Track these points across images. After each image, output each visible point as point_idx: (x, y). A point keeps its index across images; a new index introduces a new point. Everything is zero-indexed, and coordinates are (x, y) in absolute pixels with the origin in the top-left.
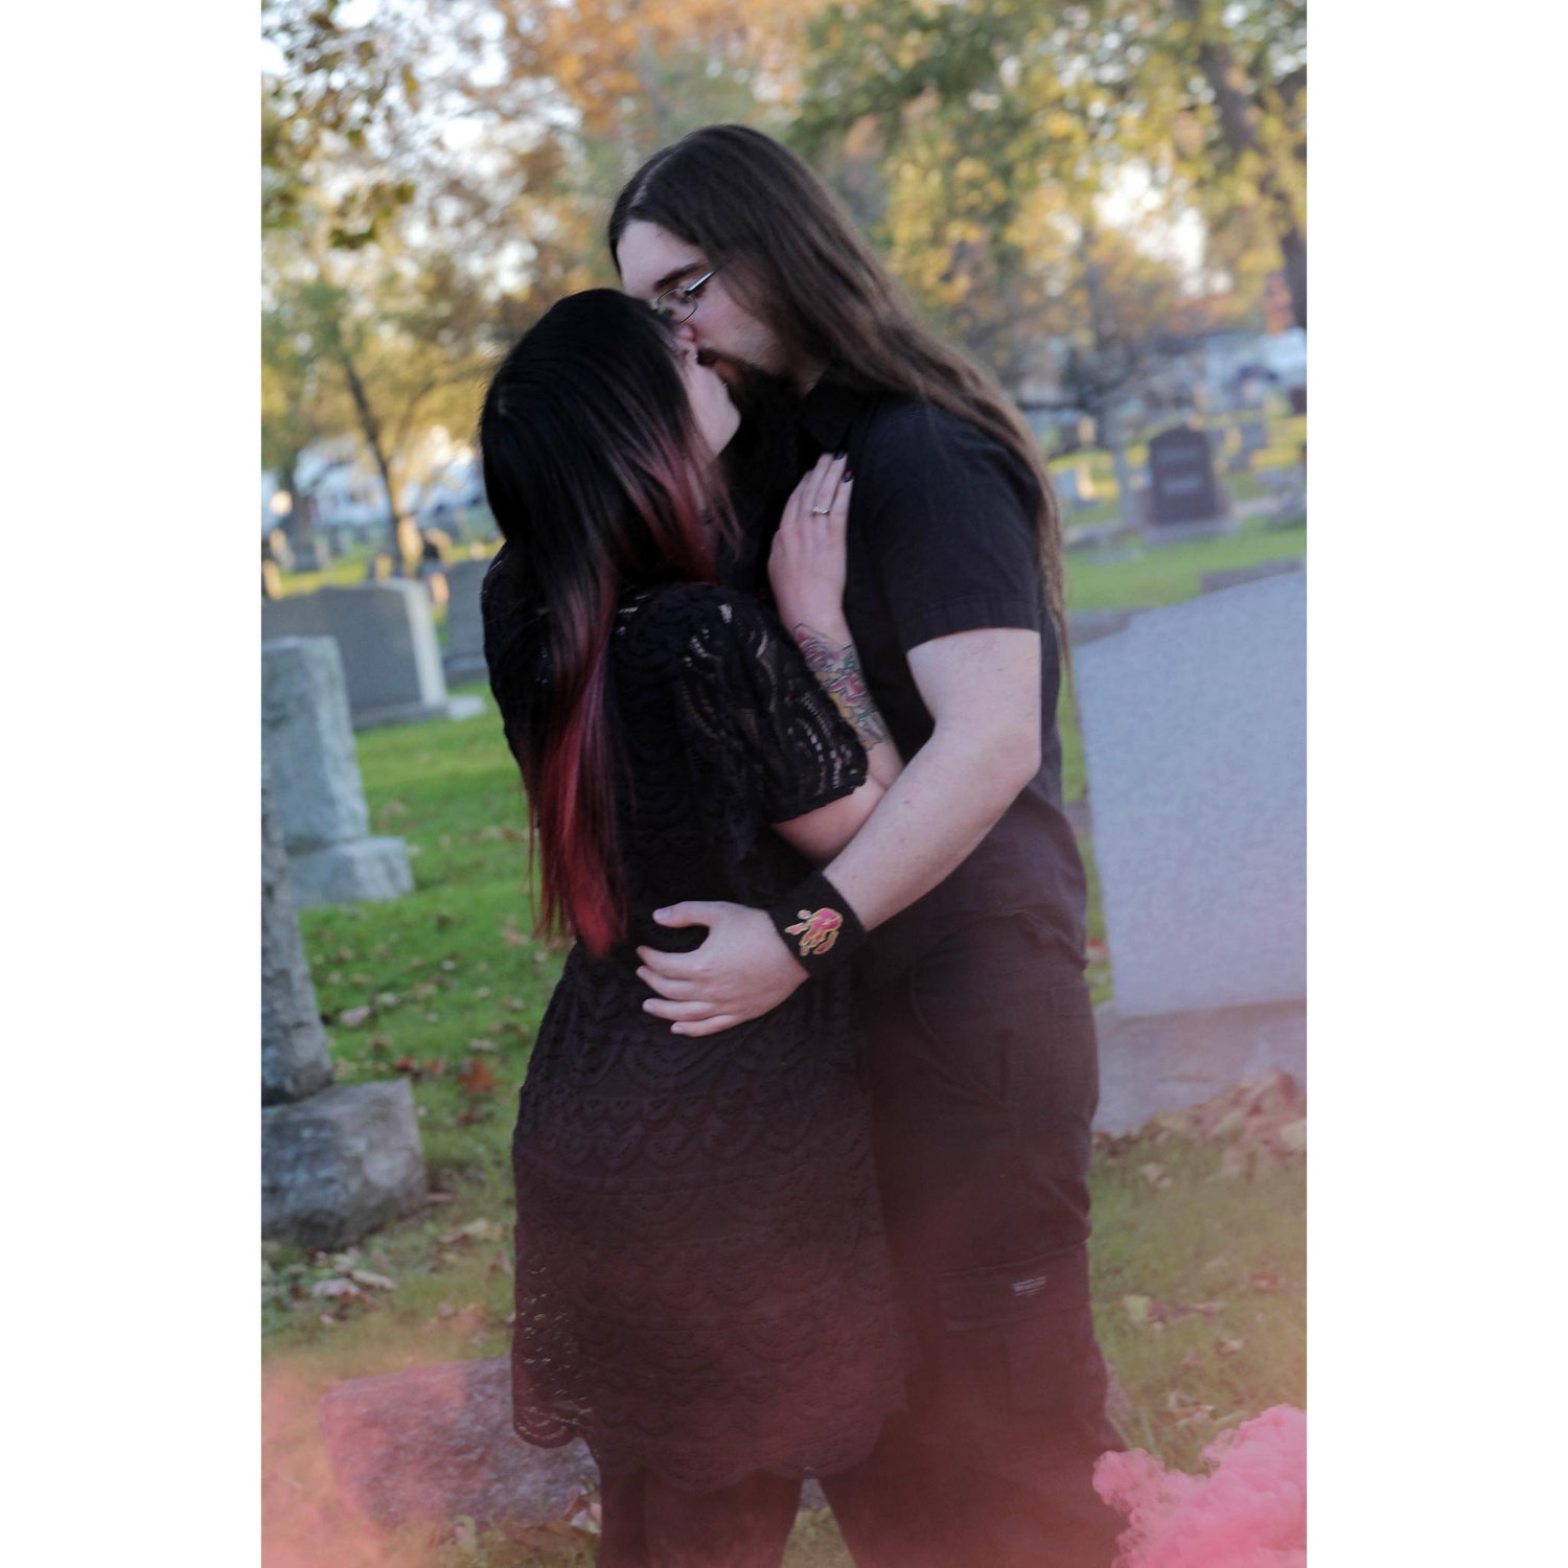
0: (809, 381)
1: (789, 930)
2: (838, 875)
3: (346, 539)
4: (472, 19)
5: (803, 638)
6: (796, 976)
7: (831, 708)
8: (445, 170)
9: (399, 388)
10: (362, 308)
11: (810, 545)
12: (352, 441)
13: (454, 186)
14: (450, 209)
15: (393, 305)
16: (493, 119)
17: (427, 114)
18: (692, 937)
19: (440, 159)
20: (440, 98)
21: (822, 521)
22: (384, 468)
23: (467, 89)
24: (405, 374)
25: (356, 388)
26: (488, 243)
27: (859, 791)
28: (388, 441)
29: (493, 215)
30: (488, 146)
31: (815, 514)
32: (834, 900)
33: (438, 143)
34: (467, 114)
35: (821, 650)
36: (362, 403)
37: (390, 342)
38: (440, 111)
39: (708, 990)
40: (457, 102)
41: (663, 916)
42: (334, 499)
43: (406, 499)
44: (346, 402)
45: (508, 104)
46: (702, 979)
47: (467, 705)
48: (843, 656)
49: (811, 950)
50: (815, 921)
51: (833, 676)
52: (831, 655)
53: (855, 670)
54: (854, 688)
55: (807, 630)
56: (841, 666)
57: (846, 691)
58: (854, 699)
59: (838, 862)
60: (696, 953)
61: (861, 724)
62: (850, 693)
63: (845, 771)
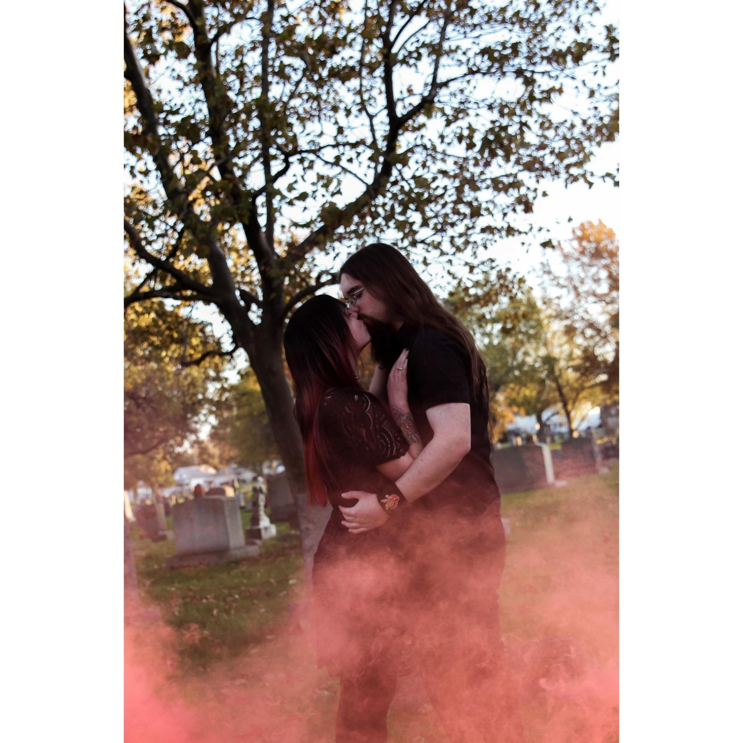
0: (399, 325)
1: (382, 501)
3: (557, 438)
4: (597, 273)
5: (394, 409)
6: (383, 517)
7: (400, 432)
8: (588, 320)
9: (573, 389)
10: (562, 364)
11: (397, 380)
12: (560, 405)
13: (591, 325)
14: (589, 332)
15: (571, 363)
16: (603, 304)
17: (583, 302)
18: (353, 502)
19: (586, 317)
20: (586, 298)
21: (400, 371)
22: (568, 414)
23: (594, 294)
24: (576, 385)
25: (559, 389)
26: (601, 343)
28: (569, 407)
29: (603, 334)
30: (603, 313)
31: (398, 370)
32: (397, 492)
33: (586, 312)
34: (596, 302)
35: (399, 413)
36: (561, 394)
37: (571, 375)
38: (587, 302)
39: (357, 520)
40: (592, 299)
41: (344, 495)
42: (555, 425)
43: (574, 425)
44: (557, 394)
45: (608, 299)
47: (561, 484)
48: (406, 416)
49: (389, 508)
50: (390, 499)
51: (402, 422)
52: (402, 415)
53: (410, 420)
54: (408, 426)
55: (395, 407)
56: (405, 418)
57: (406, 426)
58: (408, 429)
59: (400, 479)
60: (354, 508)
61: (409, 437)
62: (407, 427)
63: (398, 450)
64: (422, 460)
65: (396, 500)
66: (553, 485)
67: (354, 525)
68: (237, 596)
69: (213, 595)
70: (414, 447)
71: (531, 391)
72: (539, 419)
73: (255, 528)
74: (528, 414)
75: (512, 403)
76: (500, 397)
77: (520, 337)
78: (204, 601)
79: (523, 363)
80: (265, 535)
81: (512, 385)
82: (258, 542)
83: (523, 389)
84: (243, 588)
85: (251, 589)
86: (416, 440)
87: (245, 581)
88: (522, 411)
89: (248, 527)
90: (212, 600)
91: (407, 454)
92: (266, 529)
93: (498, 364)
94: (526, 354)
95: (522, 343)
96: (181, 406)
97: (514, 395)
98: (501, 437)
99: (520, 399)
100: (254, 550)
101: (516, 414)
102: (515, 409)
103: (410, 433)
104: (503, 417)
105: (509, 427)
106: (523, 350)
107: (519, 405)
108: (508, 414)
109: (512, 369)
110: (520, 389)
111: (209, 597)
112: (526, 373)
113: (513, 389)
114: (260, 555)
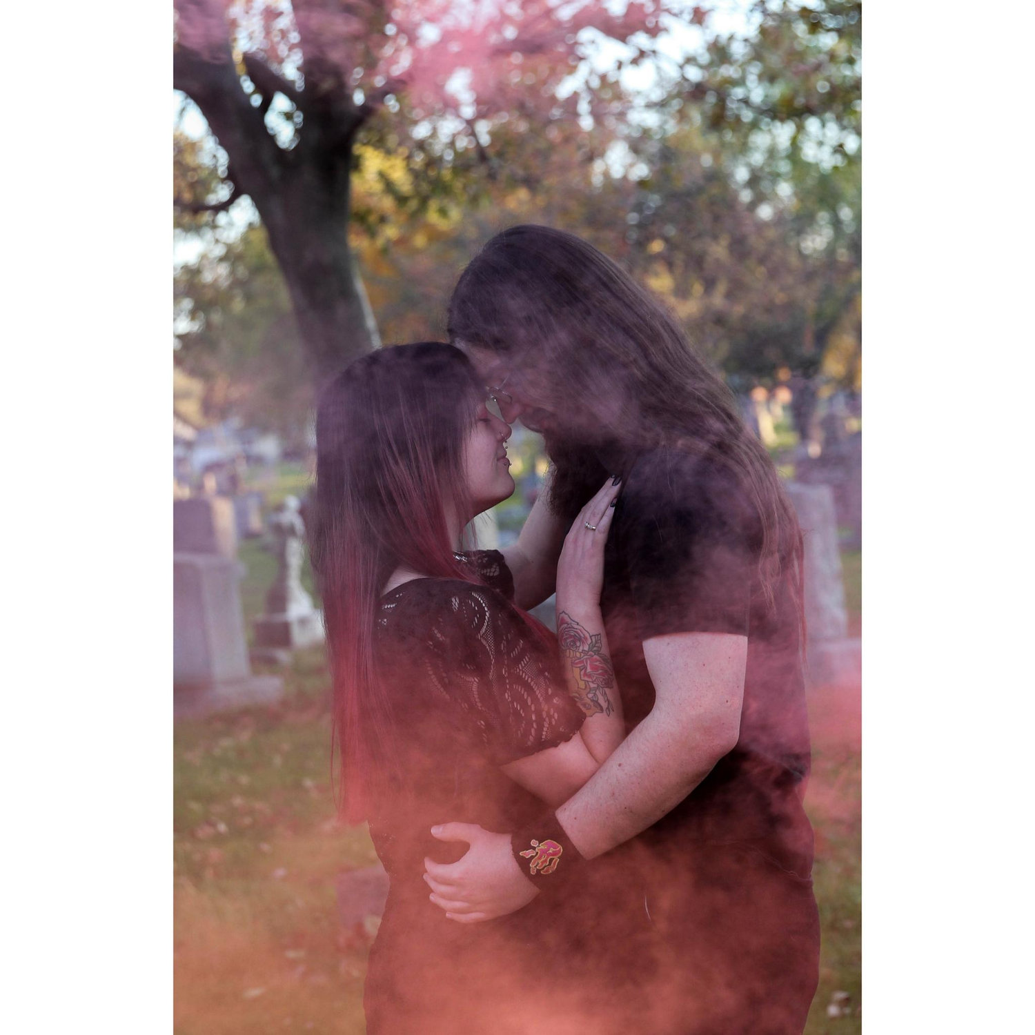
1: (522, 853)
2: (565, 815)
5: (563, 622)
11: (580, 551)
21: (592, 534)
27: (562, 747)
31: (587, 528)
35: (572, 634)
41: (437, 832)
46: (460, 886)
48: (589, 641)
49: (538, 871)
50: (541, 849)
51: (578, 655)
52: (580, 640)
53: (598, 652)
54: (592, 668)
55: (566, 617)
56: (586, 648)
57: (585, 668)
58: (589, 676)
59: (566, 805)
60: (456, 864)
61: (590, 696)
62: (589, 670)
63: (553, 730)
64: (620, 765)
65: (554, 854)
67: (458, 904)
68: (222, 827)
70: (596, 723)
73: (277, 618)
80: (300, 638)
82: (283, 656)
84: (238, 801)
85: (258, 805)
86: (605, 705)
87: (244, 779)
89: (260, 617)
91: (576, 741)
92: (303, 622)
100: (270, 687)
103: (592, 685)
114: (284, 703)
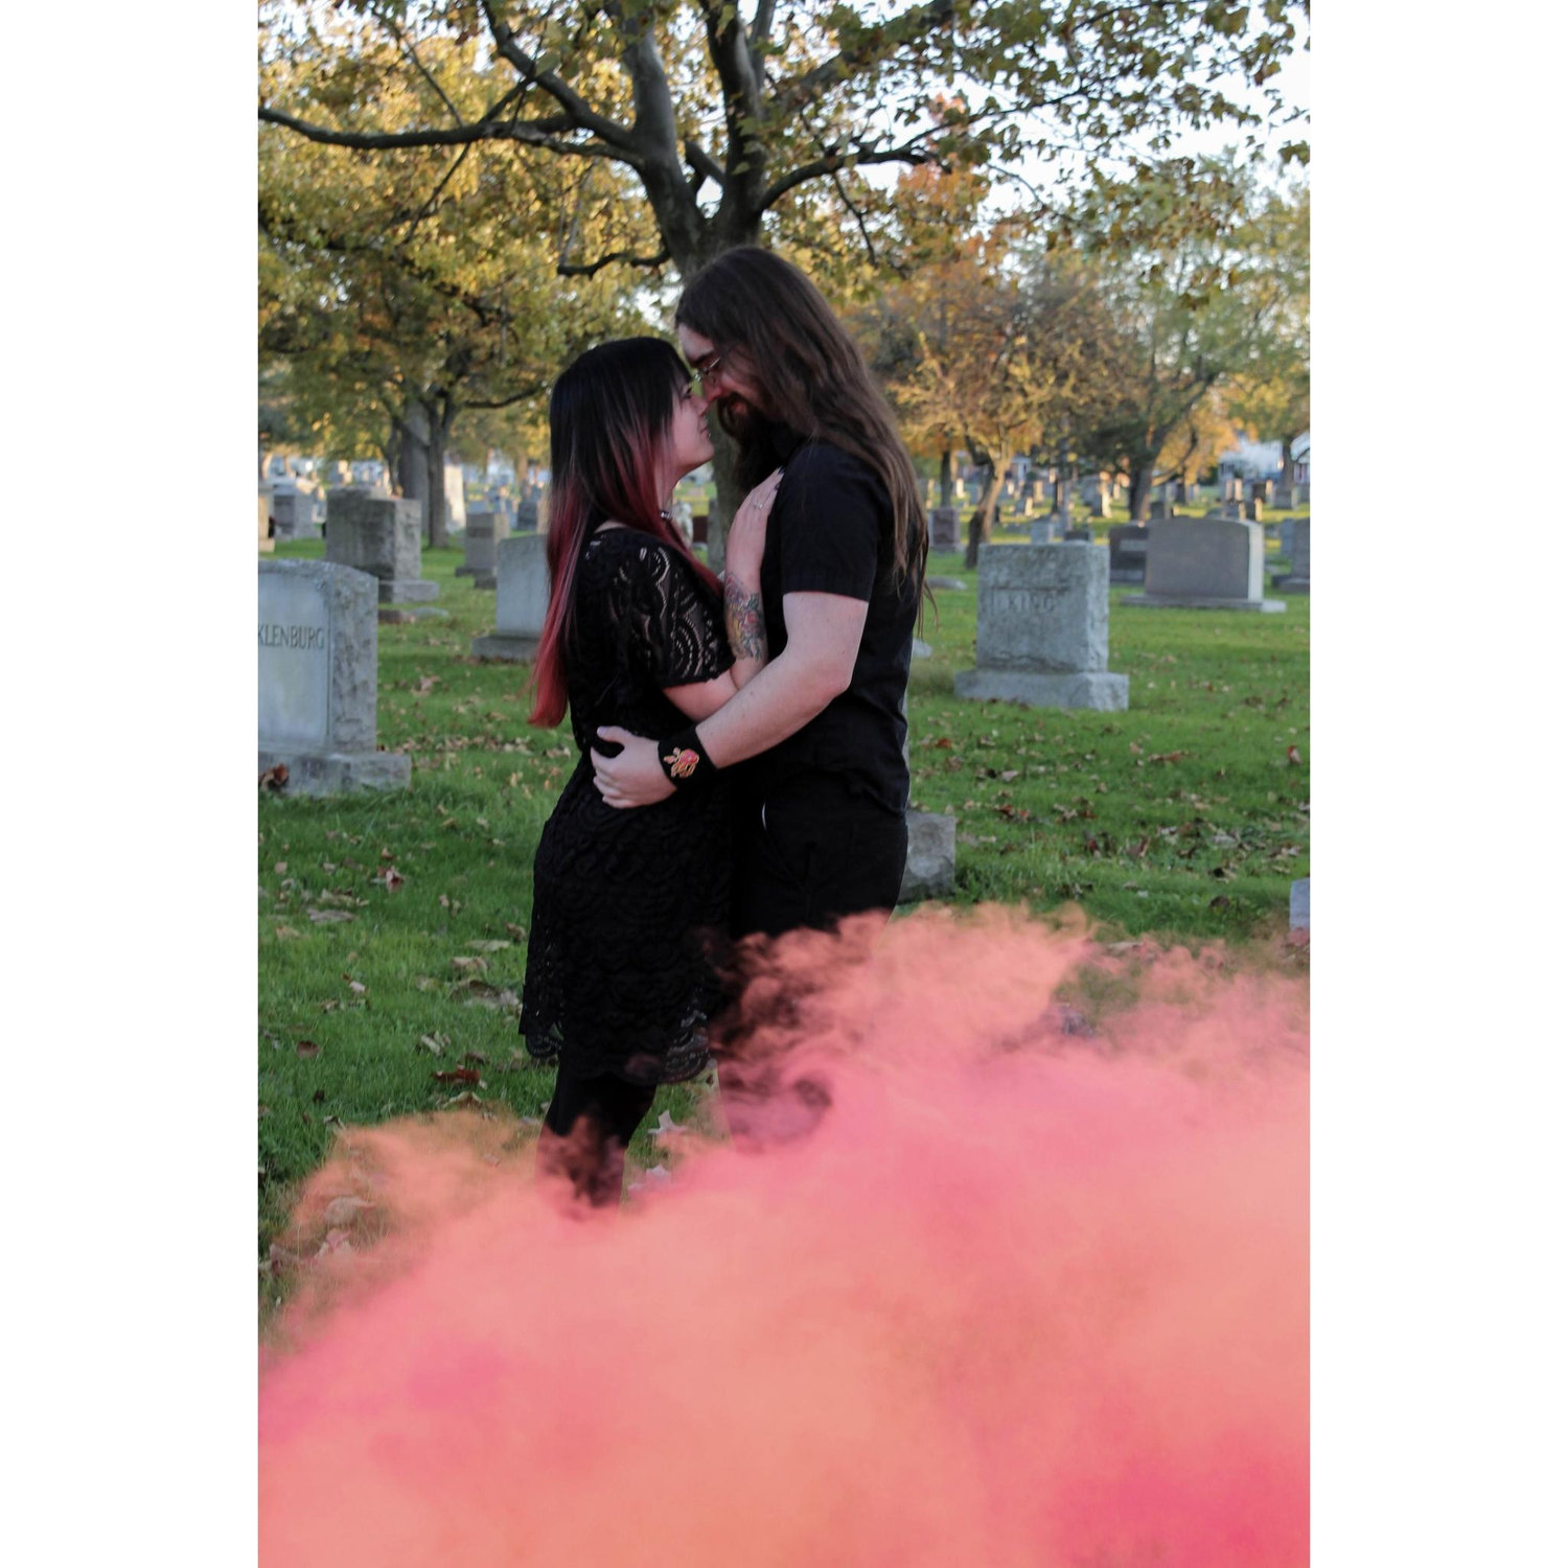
1: (666, 758)
2: (703, 732)
5: (729, 582)
6: (665, 789)
18: (613, 750)
21: (758, 510)
27: (711, 682)
31: (755, 507)
32: (697, 746)
35: (737, 591)
39: (620, 784)
41: (601, 733)
46: (614, 778)
47: (1275, 606)
48: (748, 599)
49: (678, 774)
50: (682, 757)
51: (739, 609)
52: (741, 596)
53: (754, 607)
54: (748, 620)
55: (734, 578)
56: (746, 604)
57: (743, 620)
59: (705, 723)
60: (615, 759)
61: (744, 643)
62: (746, 622)
63: (705, 667)
65: (692, 761)
66: (1257, 607)
67: (614, 792)
69: (528, 738)
70: (744, 665)
71: (1278, 396)
72: (1286, 451)
74: (1263, 438)
75: (1236, 411)
76: (1215, 396)
77: (1274, 283)
78: (508, 748)
79: (1271, 338)
81: (1240, 378)
83: (1263, 388)
86: (753, 651)
88: (1253, 432)
90: (523, 749)
91: (724, 677)
93: (1220, 331)
94: (1280, 318)
95: (1276, 297)
96: (564, 337)
97: (1242, 398)
98: (1206, 474)
99: (1251, 404)
101: (1241, 433)
102: (1240, 425)
103: (746, 635)
104: (1213, 435)
105: (1224, 457)
106: (1274, 311)
107: (1247, 417)
108: (1226, 432)
109: (1245, 345)
110: (1255, 387)
111: (518, 740)
112: (1274, 355)
113: (1241, 386)
